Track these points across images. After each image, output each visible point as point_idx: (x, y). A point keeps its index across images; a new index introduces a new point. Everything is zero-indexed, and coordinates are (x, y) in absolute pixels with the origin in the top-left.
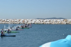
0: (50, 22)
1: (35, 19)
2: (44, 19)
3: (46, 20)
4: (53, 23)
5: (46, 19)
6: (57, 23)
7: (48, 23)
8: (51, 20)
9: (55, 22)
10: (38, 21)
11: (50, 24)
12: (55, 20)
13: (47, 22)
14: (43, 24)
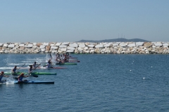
0: (111, 49)
1: (77, 42)
2: (98, 42)
3: (101, 45)
4: (118, 52)
5: (101, 42)
6: (128, 51)
7: (108, 50)
8: (114, 45)
9: (124, 49)
10: (82, 47)
11: (112, 53)
12: (123, 44)
13: (104, 50)
14: (95, 53)
